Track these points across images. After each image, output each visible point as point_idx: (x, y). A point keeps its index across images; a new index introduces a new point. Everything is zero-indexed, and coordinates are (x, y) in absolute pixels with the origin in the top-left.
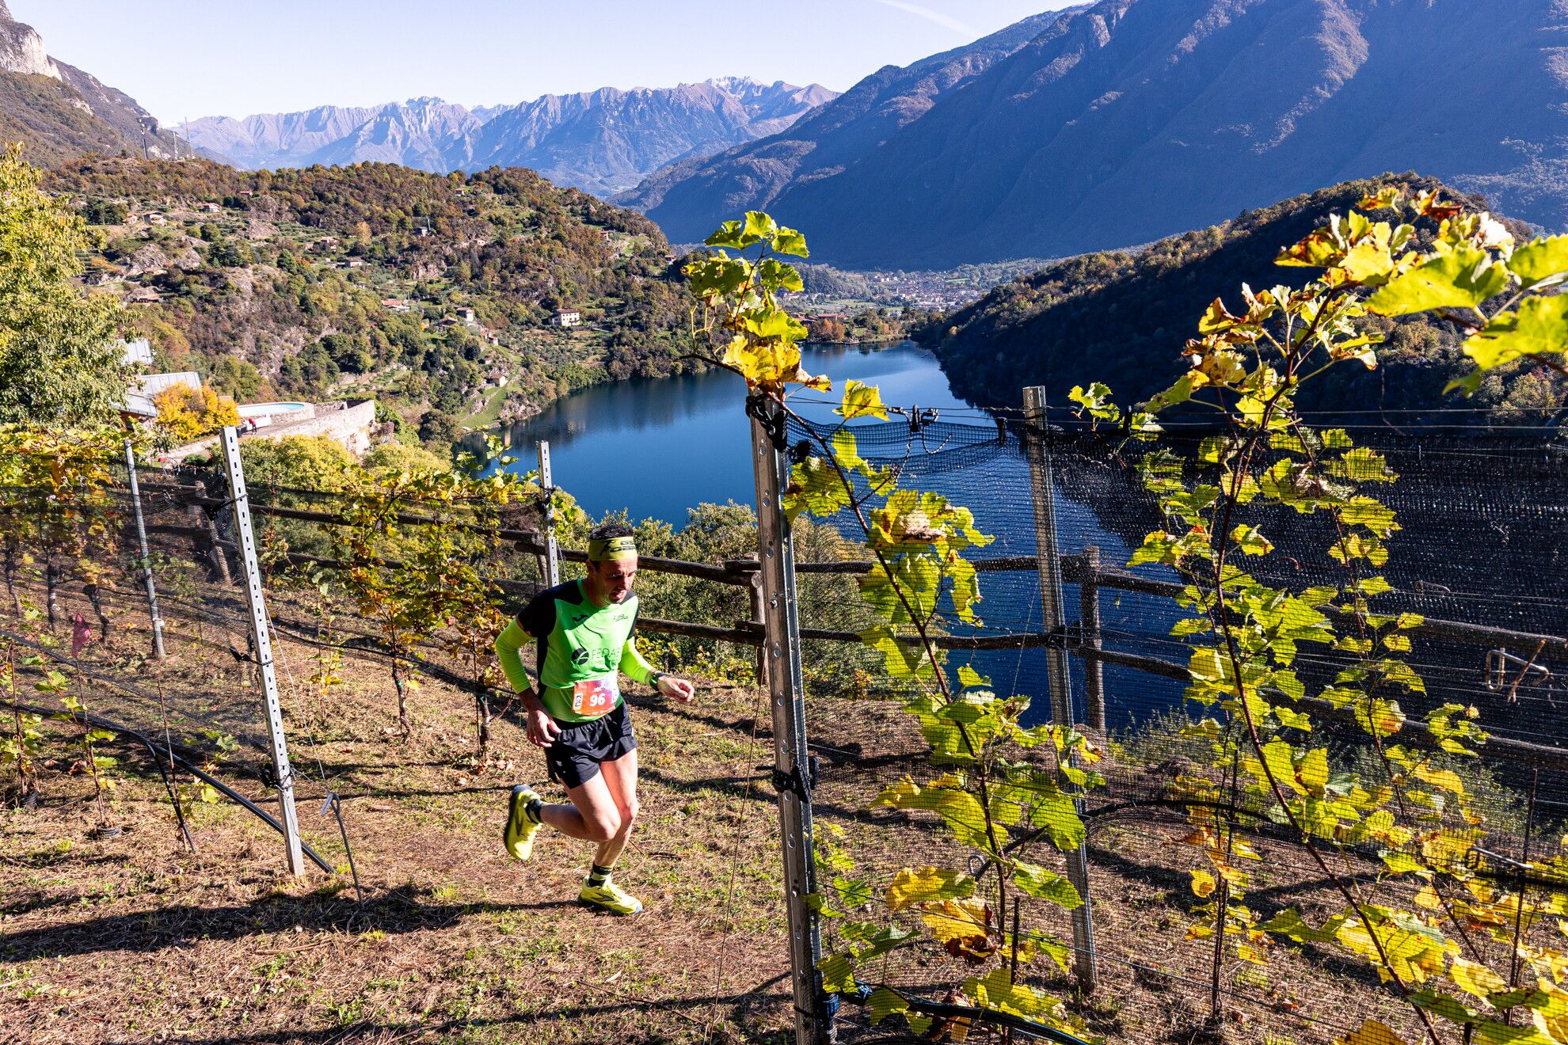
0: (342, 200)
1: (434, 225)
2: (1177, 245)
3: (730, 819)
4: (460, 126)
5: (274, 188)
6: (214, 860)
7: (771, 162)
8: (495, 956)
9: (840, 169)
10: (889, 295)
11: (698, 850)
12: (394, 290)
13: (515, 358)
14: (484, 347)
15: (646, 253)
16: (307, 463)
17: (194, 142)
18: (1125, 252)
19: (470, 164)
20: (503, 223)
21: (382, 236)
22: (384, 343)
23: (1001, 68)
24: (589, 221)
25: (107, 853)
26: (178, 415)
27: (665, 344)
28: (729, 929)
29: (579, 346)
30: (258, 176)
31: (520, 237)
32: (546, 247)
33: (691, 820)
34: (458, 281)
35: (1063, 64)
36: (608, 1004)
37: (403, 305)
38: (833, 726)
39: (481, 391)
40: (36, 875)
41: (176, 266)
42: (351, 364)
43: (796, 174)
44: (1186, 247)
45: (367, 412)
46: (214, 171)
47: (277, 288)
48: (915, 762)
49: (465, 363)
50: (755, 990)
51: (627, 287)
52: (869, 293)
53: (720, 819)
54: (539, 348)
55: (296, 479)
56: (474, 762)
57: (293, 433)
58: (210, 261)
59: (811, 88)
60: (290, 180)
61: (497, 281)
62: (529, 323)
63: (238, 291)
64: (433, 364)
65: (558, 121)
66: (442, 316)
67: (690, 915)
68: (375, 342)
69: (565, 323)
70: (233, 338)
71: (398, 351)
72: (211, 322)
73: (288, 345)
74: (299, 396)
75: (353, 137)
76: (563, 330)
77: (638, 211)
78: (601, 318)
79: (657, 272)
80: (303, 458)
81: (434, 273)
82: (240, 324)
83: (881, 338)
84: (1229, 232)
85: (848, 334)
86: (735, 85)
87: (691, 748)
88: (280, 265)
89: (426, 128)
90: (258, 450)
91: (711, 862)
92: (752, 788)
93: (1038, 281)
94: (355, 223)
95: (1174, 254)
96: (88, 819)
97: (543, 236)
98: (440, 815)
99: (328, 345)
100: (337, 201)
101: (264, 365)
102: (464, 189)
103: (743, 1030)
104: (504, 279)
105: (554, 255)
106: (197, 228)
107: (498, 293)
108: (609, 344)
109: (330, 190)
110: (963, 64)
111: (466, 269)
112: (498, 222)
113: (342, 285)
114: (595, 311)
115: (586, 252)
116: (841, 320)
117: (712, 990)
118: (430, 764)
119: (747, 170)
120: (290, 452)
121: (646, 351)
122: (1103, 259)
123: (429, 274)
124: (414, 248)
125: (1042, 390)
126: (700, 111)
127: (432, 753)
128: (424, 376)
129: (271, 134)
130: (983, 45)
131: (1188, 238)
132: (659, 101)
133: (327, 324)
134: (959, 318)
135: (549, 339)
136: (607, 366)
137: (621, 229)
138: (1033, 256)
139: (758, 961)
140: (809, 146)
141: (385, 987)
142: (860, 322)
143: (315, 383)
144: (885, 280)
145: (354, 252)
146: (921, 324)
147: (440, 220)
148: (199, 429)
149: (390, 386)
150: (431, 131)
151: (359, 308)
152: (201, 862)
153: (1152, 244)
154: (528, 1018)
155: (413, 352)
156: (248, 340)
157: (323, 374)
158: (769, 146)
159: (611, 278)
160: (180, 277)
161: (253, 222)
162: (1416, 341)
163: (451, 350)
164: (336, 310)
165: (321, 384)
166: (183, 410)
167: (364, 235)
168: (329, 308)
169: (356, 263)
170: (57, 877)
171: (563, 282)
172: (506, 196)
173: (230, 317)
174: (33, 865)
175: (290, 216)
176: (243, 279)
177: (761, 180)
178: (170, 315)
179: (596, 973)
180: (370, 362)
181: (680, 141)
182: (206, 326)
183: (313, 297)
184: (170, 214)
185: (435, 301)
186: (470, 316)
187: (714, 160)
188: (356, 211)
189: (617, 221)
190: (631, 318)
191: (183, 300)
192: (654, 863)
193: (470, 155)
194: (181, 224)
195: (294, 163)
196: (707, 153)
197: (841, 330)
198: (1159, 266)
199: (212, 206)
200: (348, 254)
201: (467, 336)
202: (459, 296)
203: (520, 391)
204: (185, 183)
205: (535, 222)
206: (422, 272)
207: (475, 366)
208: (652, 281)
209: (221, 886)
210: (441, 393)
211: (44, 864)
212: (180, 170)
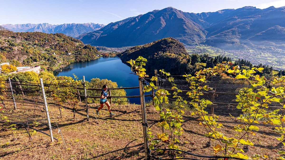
0: (33, 37)
1: (48, 41)
2: (147, 45)
3: (113, 123)
4: (52, 27)
5: (20, 35)
6: (36, 141)
7: (97, 34)
8: (88, 149)
9: (107, 35)
10: (114, 51)
11: (110, 128)
12: (42, 50)
13: (62, 59)
14: (57, 58)
15: (81, 45)
16: (30, 75)
17: (5, 28)
18: (141, 45)
19: (53, 32)
20: (59, 41)
21: (40, 42)
22: (41, 57)
23: (126, 24)
24: (72, 41)
25: (16, 143)
26: (5, 69)
27: (84, 57)
28: (119, 139)
29: (71, 57)
30: (18, 33)
31: (62, 43)
32: (66, 44)
33: (107, 124)
34: (52, 49)
35: (133, 23)
36: (107, 153)
37: (43, 52)
38: (122, 108)
39: (57, 64)
40: (4, 149)
41: (3, 46)
42: (35, 60)
43: (101, 35)
44: (148, 45)
45: (39, 67)
46: (9, 32)
47: (22, 50)
48: (134, 112)
49: (54, 60)
50: (126, 147)
51: (78, 49)
52: (111, 50)
53: (111, 123)
54: (65, 58)
55: (28, 78)
56: (73, 120)
57: (27, 71)
58: (9, 45)
59: (102, 25)
60: (23, 34)
61: (58, 49)
62: (64, 54)
63: (15, 50)
64: (49, 60)
65: (67, 27)
66: (50, 54)
67: (112, 138)
68: (39, 57)
69: (69, 54)
70: (14, 57)
71: (43, 58)
72: (10, 55)
73: (25, 58)
74: (26, 65)
75: (34, 28)
76: (69, 55)
77: (79, 40)
78: (75, 54)
79: (82, 48)
80: (29, 75)
81: (48, 47)
82: (15, 55)
83: (113, 56)
84: (153, 43)
85: (109, 55)
86: (92, 24)
87: (104, 114)
88: (22, 46)
89: (46, 27)
90: (21, 74)
91: (112, 129)
92: (114, 118)
93: (132, 49)
94: (35, 40)
95: (147, 46)
96: (10, 138)
97: (65, 43)
98: (70, 128)
99: (31, 58)
100: (32, 37)
101: (20, 61)
102: (53, 36)
103: (126, 153)
104: (59, 48)
105: (67, 45)
106: (7, 41)
107: (59, 50)
108: (76, 57)
109: (30, 35)
110: (121, 23)
111: (53, 47)
112: (58, 40)
113: (33, 49)
114: (73, 53)
115: (72, 45)
116: (108, 54)
117: (120, 148)
118: (66, 121)
119: (94, 35)
120: (26, 74)
121: (81, 58)
122: (139, 46)
123: (48, 48)
124: (45, 44)
125: (157, 70)
126: (87, 27)
127: (66, 119)
128: (48, 62)
129: (19, 27)
130: (123, 21)
131: (148, 44)
132: (81, 25)
133: (31, 55)
134: (123, 53)
135: (67, 56)
136: (76, 60)
137: (77, 42)
138: (130, 46)
139: (124, 143)
140: (102, 32)
141: (73, 157)
142: (110, 54)
143: (29, 63)
144: (113, 49)
145: (35, 44)
146: (118, 54)
147: (49, 40)
148: (9, 71)
149: (42, 63)
150: (47, 28)
151: (36, 52)
152: (34, 142)
153: (144, 45)
154: (96, 157)
155: (46, 58)
156: (17, 57)
157: (31, 62)
158: (97, 32)
159: (76, 48)
160: (4, 48)
161: (17, 40)
162: (173, 56)
163: (52, 58)
164: (32, 53)
165: (30, 63)
166: (7, 68)
167: (37, 42)
168: (31, 52)
169: (35, 46)
170: (8, 149)
171: (69, 49)
172: (59, 37)
173: (13, 54)
174: (2, 148)
175: (24, 39)
176: (16, 48)
177: (96, 36)
178: (2, 54)
179: (103, 148)
180: (39, 60)
181: (85, 30)
182: (9, 55)
183: (28, 51)
184: (1, 38)
185: (49, 51)
186: (54, 53)
187: (89, 33)
188: (35, 39)
189: (76, 41)
190: (79, 53)
191: (5, 51)
192: (105, 131)
193: (53, 31)
194: (4, 40)
195: (24, 31)
196: (88, 32)
197: (108, 55)
198: (145, 47)
199: (9, 37)
200: (34, 45)
201: (54, 56)
202: (52, 51)
203: (63, 64)
204: (4, 34)
205: (64, 41)
206: (46, 47)
207: (56, 60)
208: (82, 49)
209: (40, 146)
210: (50, 64)
211: (5, 147)
212: (3, 32)
